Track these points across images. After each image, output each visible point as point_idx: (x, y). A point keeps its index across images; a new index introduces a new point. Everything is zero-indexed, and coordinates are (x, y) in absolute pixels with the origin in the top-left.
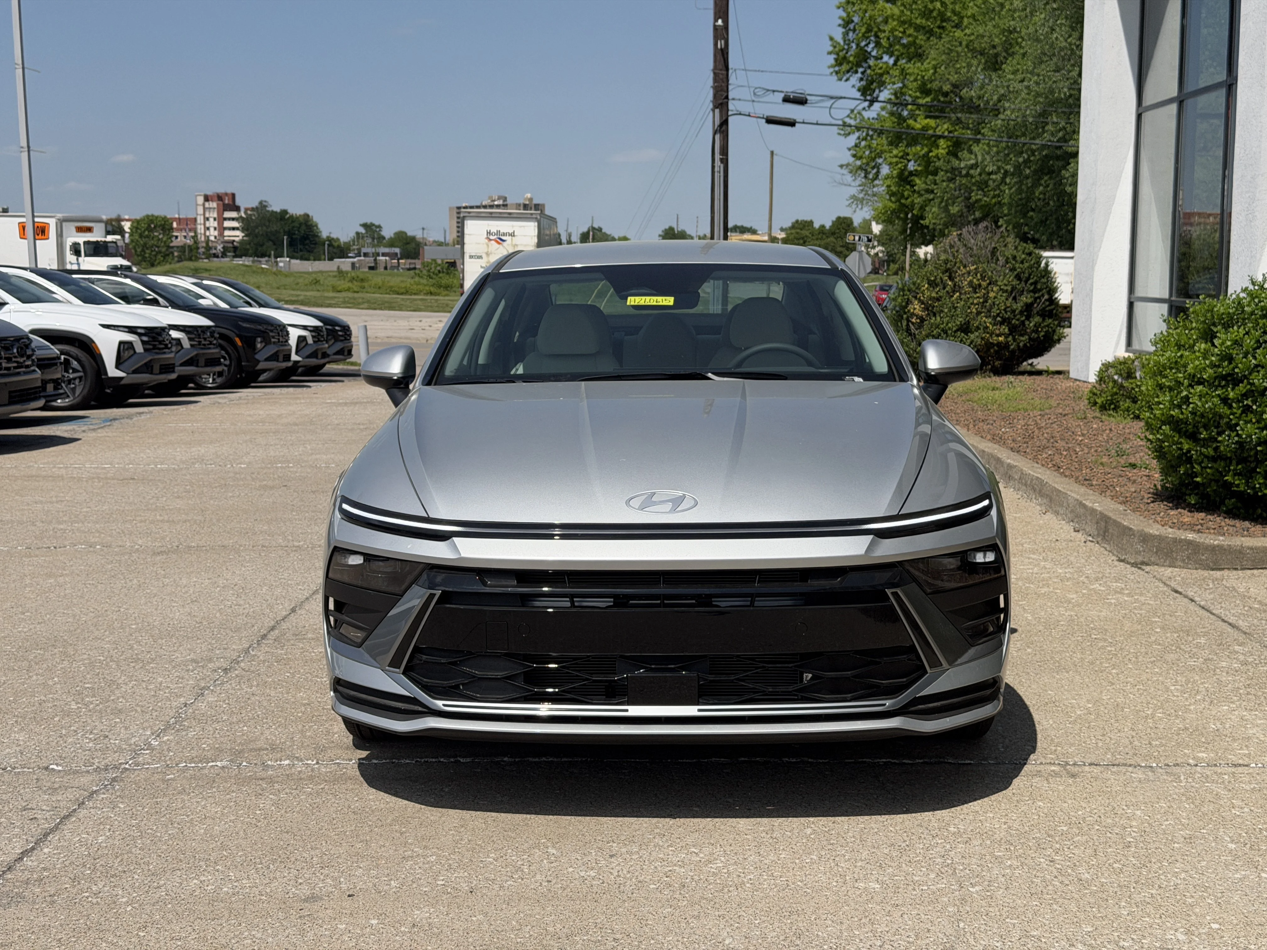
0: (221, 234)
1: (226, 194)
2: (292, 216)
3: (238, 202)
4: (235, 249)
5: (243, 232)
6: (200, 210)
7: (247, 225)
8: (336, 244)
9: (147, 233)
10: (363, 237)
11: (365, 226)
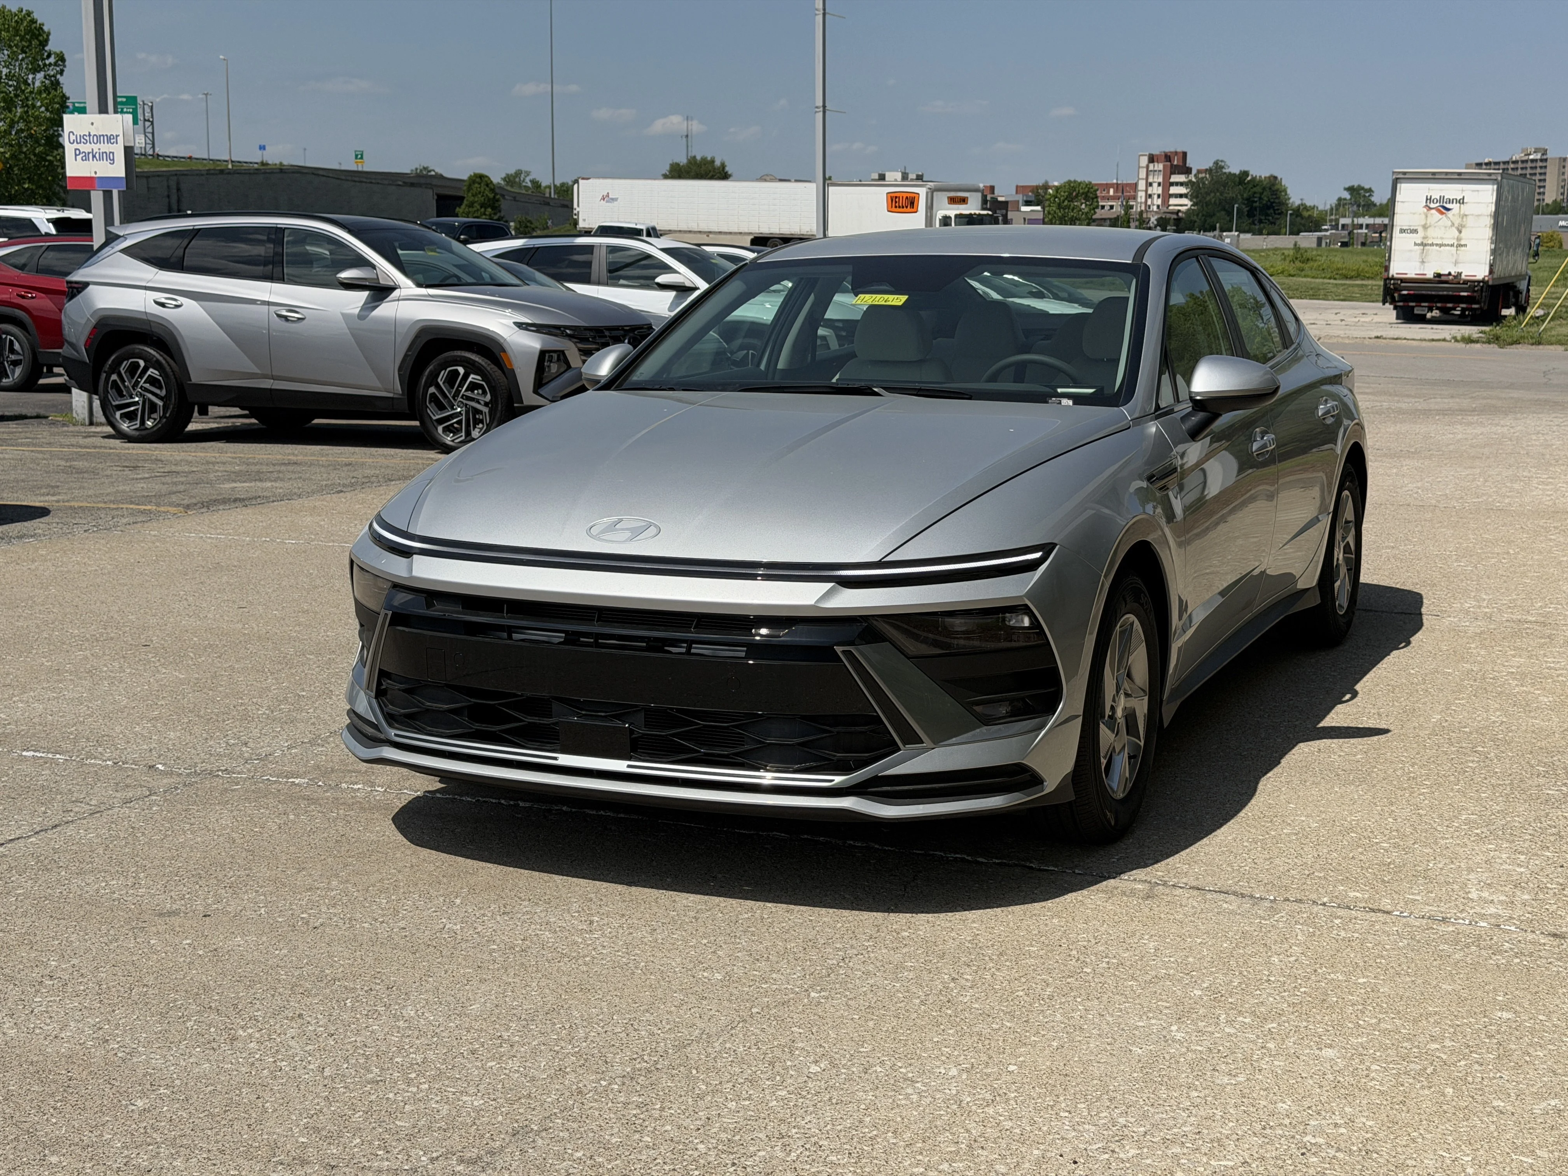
0: (1165, 202)
1: (1176, 153)
2: (1254, 179)
3: (1189, 163)
4: (1178, 221)
5: (1191, 200)
6: (1143, 174)
7: (1197, 191)
8: (1306, 214)
9: (1066, 203)
10: (1344, 205)
11: (1351, 189)
